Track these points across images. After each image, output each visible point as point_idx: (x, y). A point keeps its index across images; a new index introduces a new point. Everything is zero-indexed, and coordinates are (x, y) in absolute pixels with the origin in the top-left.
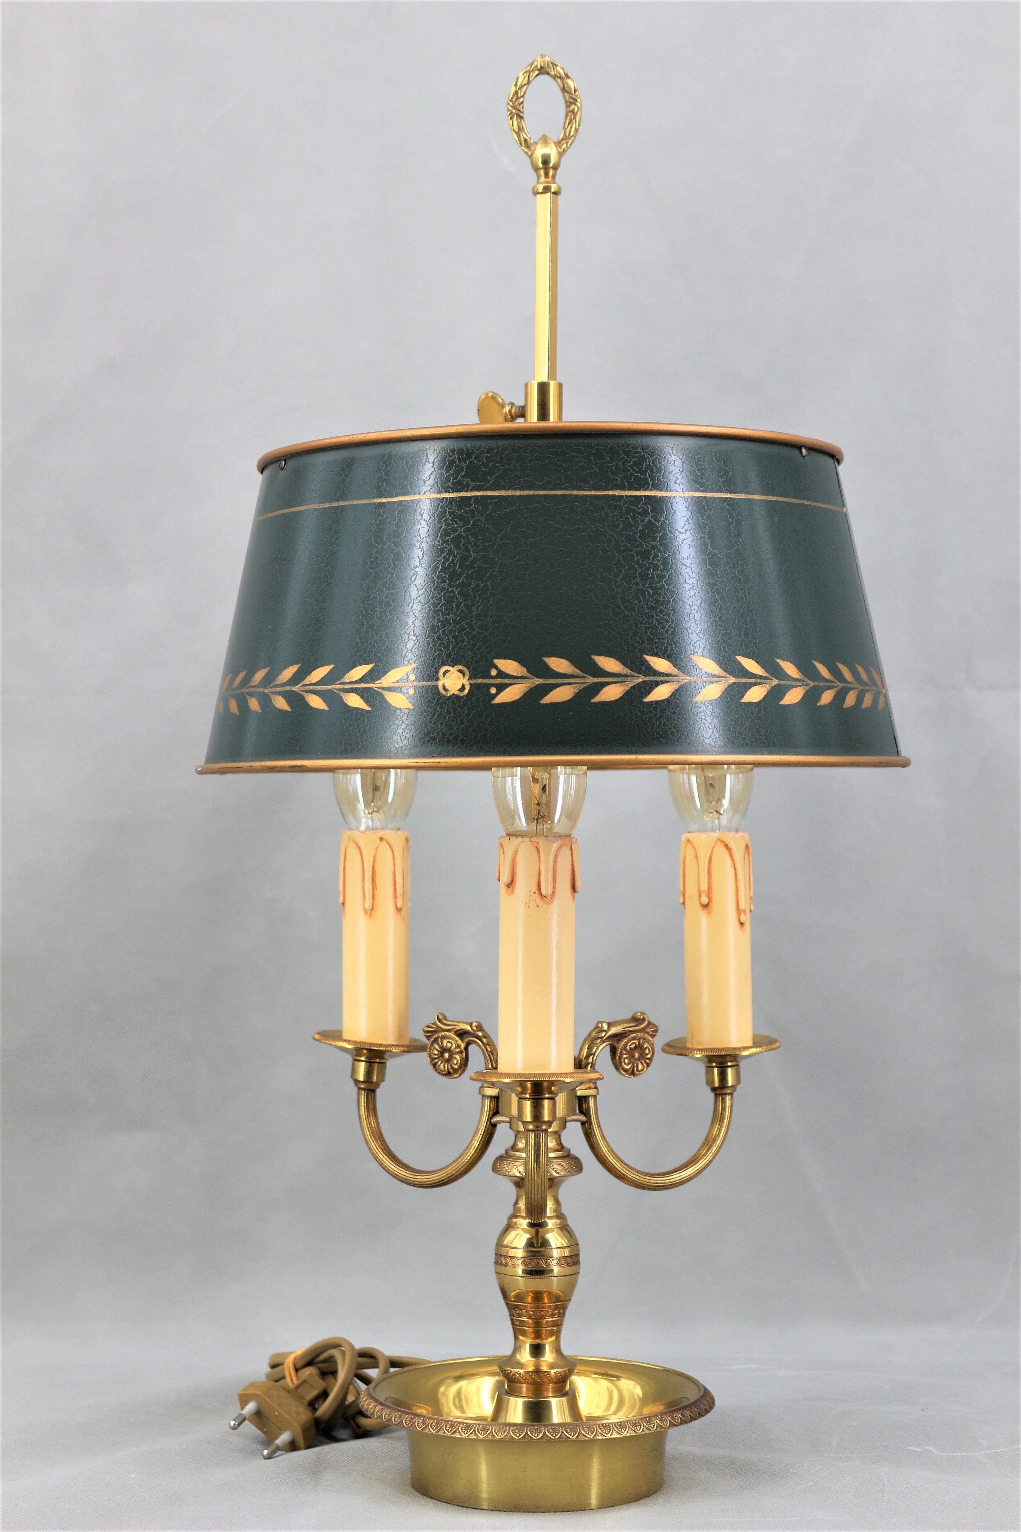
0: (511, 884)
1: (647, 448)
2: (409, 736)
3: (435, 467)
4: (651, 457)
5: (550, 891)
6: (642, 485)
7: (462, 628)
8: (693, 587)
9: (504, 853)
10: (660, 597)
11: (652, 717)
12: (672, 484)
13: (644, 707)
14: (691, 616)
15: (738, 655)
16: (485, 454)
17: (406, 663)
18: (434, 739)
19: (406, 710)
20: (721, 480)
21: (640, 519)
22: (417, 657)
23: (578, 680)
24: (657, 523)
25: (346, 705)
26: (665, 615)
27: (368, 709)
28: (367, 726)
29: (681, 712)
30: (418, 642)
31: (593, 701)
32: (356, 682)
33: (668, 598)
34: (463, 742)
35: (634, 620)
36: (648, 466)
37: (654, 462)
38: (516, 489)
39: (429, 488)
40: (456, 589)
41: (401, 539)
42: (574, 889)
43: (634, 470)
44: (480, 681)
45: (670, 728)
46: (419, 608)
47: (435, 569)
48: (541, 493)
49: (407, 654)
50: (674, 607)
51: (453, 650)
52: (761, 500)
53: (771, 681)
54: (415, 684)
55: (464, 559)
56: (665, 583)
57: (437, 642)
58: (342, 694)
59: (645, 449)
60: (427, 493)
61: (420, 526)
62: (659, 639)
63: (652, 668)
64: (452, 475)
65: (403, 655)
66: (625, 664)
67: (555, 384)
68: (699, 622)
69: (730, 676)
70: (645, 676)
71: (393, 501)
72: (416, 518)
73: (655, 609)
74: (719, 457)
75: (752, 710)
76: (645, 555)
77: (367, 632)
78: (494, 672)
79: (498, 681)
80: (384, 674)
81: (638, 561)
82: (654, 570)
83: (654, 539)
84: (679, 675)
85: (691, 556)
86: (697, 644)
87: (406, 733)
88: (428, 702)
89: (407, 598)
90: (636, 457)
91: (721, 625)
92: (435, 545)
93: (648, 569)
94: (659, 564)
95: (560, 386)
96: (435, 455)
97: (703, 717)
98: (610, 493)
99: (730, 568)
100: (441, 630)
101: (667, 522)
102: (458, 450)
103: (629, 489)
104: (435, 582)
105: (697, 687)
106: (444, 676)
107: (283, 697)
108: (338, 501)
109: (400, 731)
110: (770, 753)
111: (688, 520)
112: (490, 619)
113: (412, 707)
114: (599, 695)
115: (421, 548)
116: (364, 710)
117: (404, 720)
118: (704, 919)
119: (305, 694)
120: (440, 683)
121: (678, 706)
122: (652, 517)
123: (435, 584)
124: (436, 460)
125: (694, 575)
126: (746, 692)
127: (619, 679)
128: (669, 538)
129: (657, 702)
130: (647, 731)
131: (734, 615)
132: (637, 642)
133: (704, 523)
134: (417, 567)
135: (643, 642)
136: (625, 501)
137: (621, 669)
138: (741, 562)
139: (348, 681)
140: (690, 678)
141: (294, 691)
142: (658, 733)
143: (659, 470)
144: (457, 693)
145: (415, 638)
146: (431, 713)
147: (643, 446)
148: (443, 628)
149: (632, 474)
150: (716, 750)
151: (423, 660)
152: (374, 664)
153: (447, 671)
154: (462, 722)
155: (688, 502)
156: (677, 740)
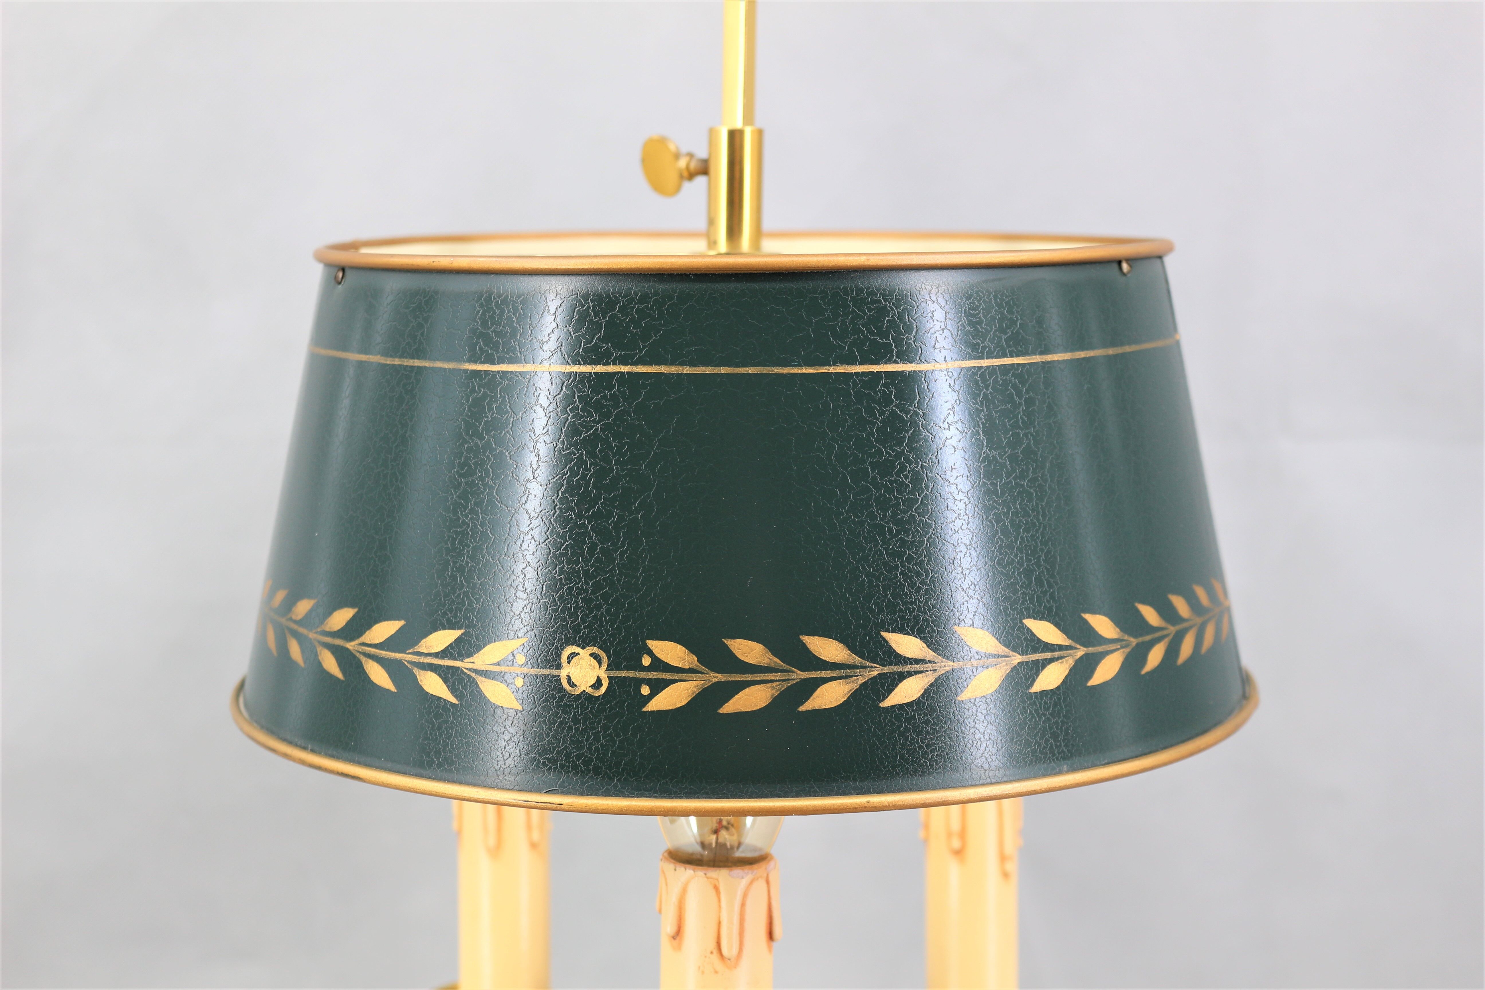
0: (678, 934)
1: (891, 293)
2: (515, 752)
3: (558, 320)
4: (897, 309)
5: (735, 951)
6: (882, 354)
7: (598, 586)
8: (959, 515)
9: (667, 885)
10: (907, 537)
11: (894, 731)
12: (928, 350)
13: (880, 716)
14: (955, 562)
15: (1027, 618)
16: (636, 304)
17: (511, 635)
18: (554, 761)
19: (511, 710)
20: (1004, 337)
21: (878, 411)
22: (529, 628)
23: (778, 676)
24: (904, 416)
25: (421, 689)
26: (916, 564)
27: (454, 702)
28: (452, 728)
29: (938, 717)
30: (530, 604)
31: (802, 708)
32: (436, 655)
33: (920, 537)
34: (597, 771)
35: (867, 576)
36: (892, 322)
37: (901, 316)
38: (683, 364)
39: (549, 354)
40: (589, 523)
41: (505, 434)
42: (771, 936)
43: (869, 331)
44: (624, 674)
45: (920, 747)
46: (532, 548)
47: (558, 486)
48: (723, 370)
49: (513, 620)
50: (929, 551)
51: (583, 620)
52: (1063, 360)
53: (1074, 651)
54: (526, 670)
55: (601, 474)
56: (916, 512)
57: (559, 606)
58: (416, 670)
59: (887, 295)
60: (545, 362)
61: (534, 415)
62: (904, 604)
63: (894, 651)
64: (583, 336)
65: (507, 622)
66: (852, 649)
67: (753, 132)
68: (967, 572)
69: (1014, 653)
70: (883, 665)
71: (493, 370)
72: (528, 402)
73: (900, 555)
74: (1002, 300)
75: (1045, 703)
76: (885, 468)
77: (453, 577)
78: (646, 661)
79: (653, 675)
80: (479, 648)
81: (875, 478)
82: (900, 492)
83: (900, 443)
84: (936, 660)
85: (956, 466)
86: (964, 607)
87: (510, 747)
88: (543, 702)
89: (514, 530)
90: (874, 309)
91: (1002, 573)
92: (556, 449)
93: (890, 491)
94: (907, 483)
95: (760, 134)
96: (558, 302)
97: (972, 724)
98: (832, 369)
99: (1015, 478)
100: (565, 588)
101: (921, 413)
102: (593, 295)
103: (861, 363)
104: (557, 508)
105: (964, 677)
106: (569, 662)
107: (333, 653)
108: (413, 358)
109: (503, 743)
110: (1073, 769)
111: (953, 408)
112: (641, 575)
113: (520, 708)
114: (811, 699)
115: (536, 451)
116: (448, 701)
117: (507, 727)
118: (953, 869)
119: (363, 659)
120: (563, 673)
121: (933, 710)
122: (896, 406)
123: (556, 511)
124: (559, 310)
125: (961, 496)
126: (1037, 676)
127: (843, 673)
128: (922, 438)
129: (901, 707)
130: (885, 754)
131: (1021, 553)
132: (872, 611)
133: (977, 408)
134: (529, 481)
135: (881, 611)
136: (854, 382)
137: (846, 656)
138: (1032, 466)
139: (425, 651)
140: (952, 663)
141: (347, 649)
142: (902, 757)
143: (909, 329)
144: (589, 690)
145: (525, 596)
146: (549, 719)
147: (884, 290)
148: (568, 584)
149: (866, 337)
150: (990, 775)
151: (537, 633)
152: (463, 631)
153: (573, 655)
154: (597, 739)
155: (953, 378)
156: (932, 766)
